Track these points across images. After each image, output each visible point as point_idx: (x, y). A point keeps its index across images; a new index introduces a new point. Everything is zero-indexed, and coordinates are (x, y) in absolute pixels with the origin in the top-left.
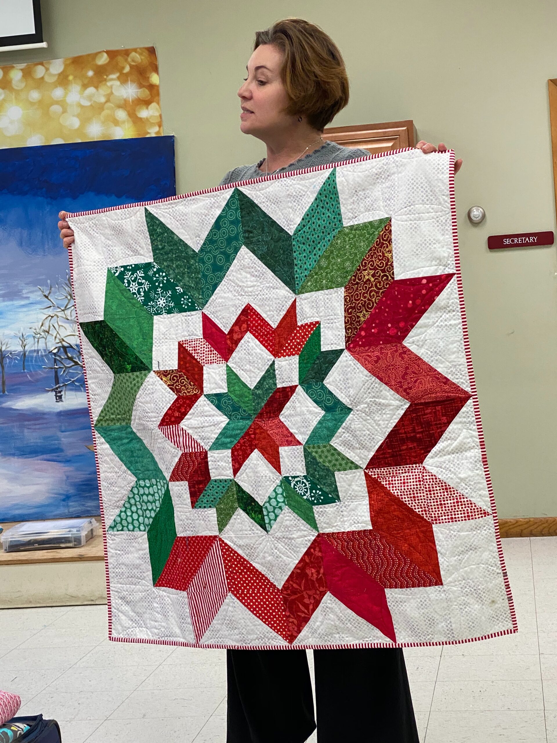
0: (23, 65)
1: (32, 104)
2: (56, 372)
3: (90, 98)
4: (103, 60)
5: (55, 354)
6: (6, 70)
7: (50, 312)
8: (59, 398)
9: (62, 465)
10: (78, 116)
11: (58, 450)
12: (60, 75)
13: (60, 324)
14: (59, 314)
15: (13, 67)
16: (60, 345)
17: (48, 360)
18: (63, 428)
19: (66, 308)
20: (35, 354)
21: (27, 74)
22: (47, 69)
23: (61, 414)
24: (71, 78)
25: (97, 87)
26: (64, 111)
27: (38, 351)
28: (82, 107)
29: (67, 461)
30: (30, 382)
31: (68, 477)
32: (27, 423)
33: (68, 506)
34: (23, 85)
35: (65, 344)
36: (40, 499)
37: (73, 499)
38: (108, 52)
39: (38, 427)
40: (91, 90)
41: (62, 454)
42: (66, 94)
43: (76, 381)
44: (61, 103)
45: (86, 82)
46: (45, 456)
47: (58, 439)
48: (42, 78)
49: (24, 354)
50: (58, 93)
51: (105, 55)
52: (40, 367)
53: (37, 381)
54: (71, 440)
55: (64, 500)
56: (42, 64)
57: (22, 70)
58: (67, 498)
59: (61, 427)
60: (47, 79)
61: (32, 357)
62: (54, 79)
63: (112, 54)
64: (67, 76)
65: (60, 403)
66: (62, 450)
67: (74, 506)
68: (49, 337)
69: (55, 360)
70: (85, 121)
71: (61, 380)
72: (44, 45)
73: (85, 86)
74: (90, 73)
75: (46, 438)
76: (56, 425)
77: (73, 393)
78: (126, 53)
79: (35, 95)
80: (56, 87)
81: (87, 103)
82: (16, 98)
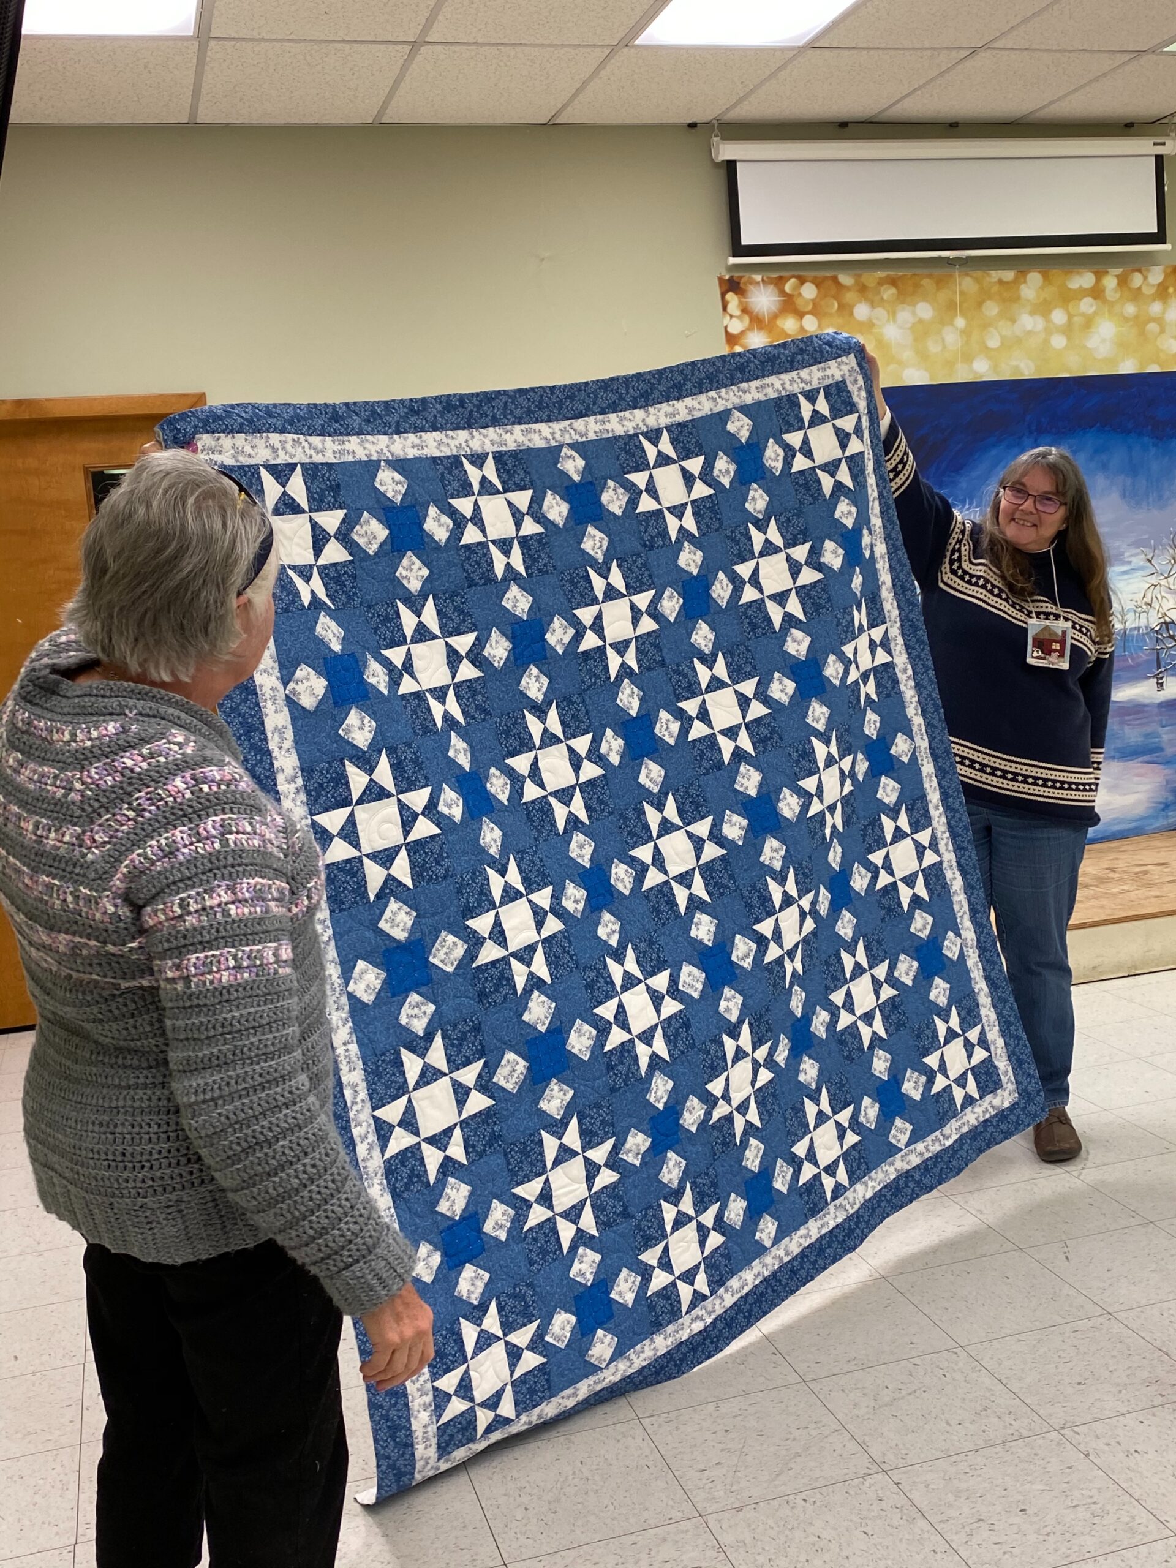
0: (1119, 271)
1: (1126, 320)
2: (1158, 654)
5: (1157, 632)
6: (1099, 275)
7: (1154, 580)
8: (1160, 686)
9: (1161, 767)
11: (1158, 749)
12: (1159, 285)
13: (1164, 594)
14: (1163, 582)
15: (1107, 272)
16: (1162, 620)
17: (1150, 638)
18: (1164, 723)
19: (1169, 576)
20: (1136, 632)
21: (1123, 281)
22: (1145, 278)
23: (1161, 705)
24: (1171, 290)
26: (1162, 331)
27: (1138, 628)
29: (1167, 762)
30: (1131, 666)
31: (1168, 782)
32: (1127, 718)
34: (1118, 295)
35: (1168, 620)
36: (1140, 810)
39: (1137, 722)
41: (1162, 754)
42: (1165, 311)
44: (1159, 320)
46: (1146, 758)
47: (1159, 736)
48: (1140, 288)
49: (1125, 633)
50: (1156, 308)
52: (1141, 648)
53: (1139, 665)
54: (1171, 736)
55: (1163, 810)
56: (1139, 271)
57: (1117, 276)
59: (1161, 721)
60: (1146, 291)
61: (1133, 636)
62: (1152, 291)
64: (1168, 288)
65: (1161, 692)
68: (1151, 611)
69: (1157, 639)
71: (1163, 663)
72: (1167, 247)
75: (1147, 736)
76: (1156, 719)
77: (1174, 680)
80: (1154, 300)
82: (1109, 311)
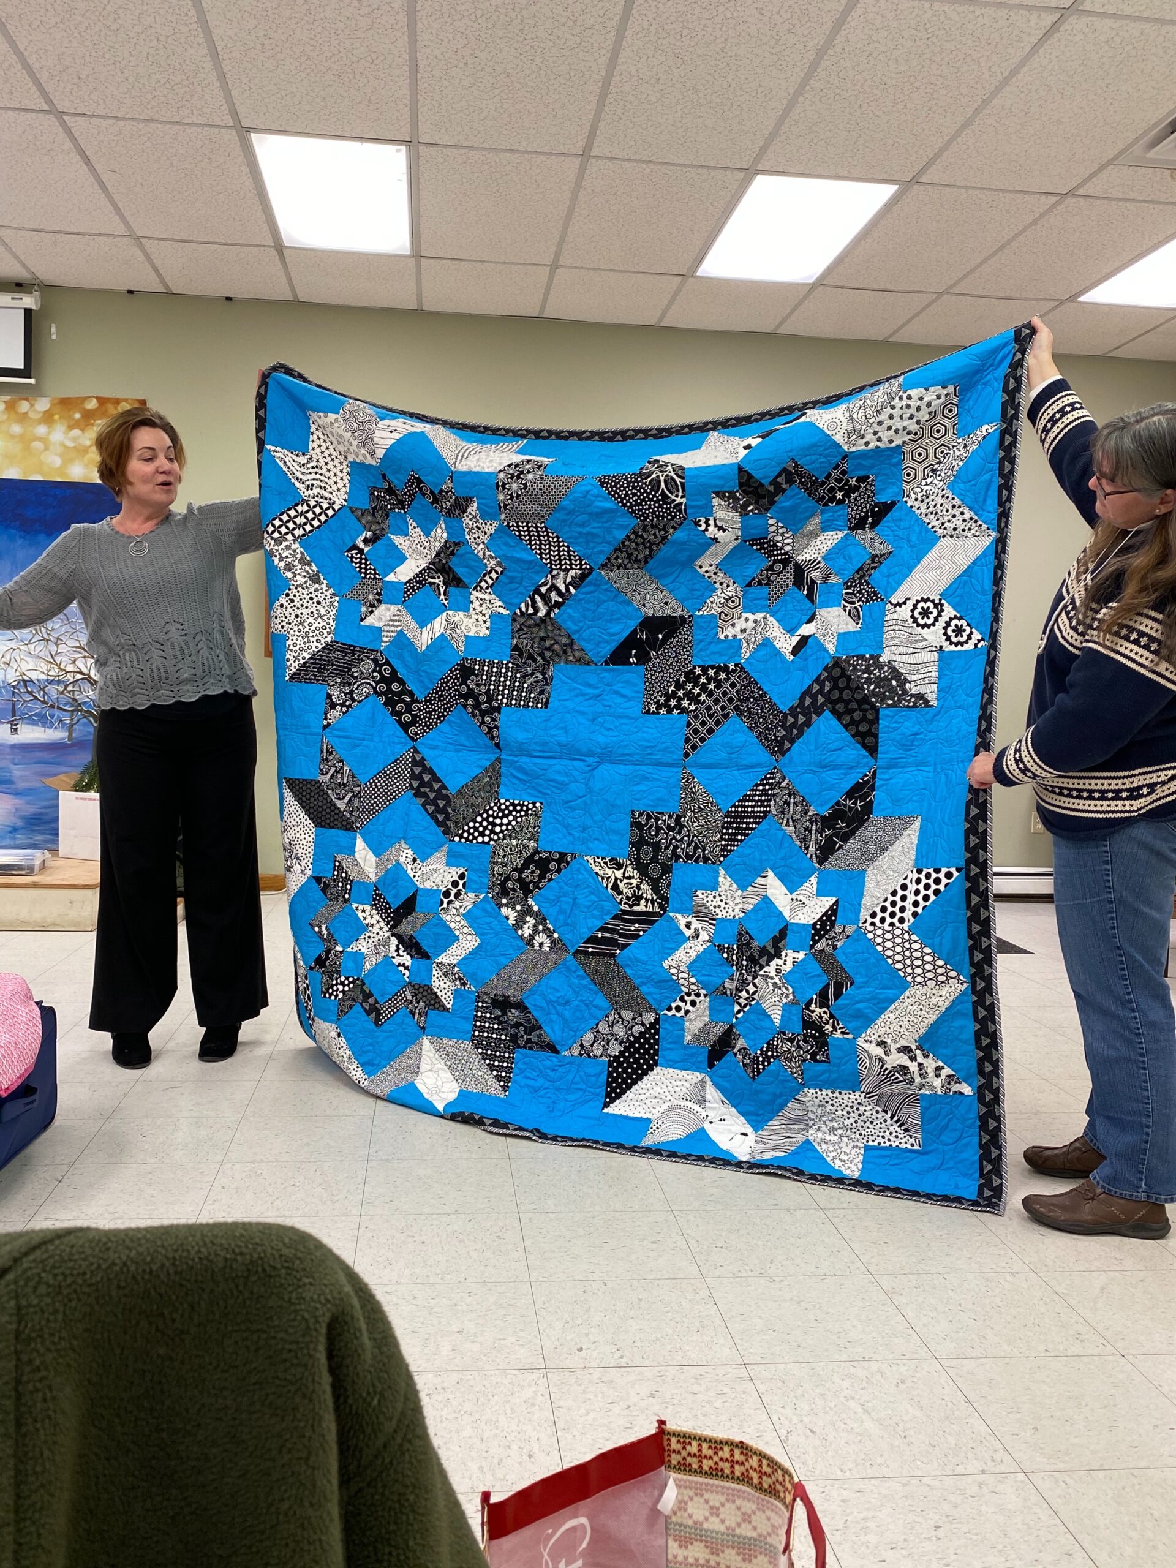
0: (7, 398)
1: (13, 437)
2: (14, 705)
3: (74, 439)
4: (92, 404)
5: (14, 687)
8: (15, 731)
9: (11, 797)
10: (61, 455)
12: (45, 412)
13: (23, 657)
14: (22, 648)
16: (20, 678)
17: (7, 691)
18: (16, 761)
19: (30, 643)
21: (10, 406)
22: (32, 406)
24: (56, 417)
25: (83, 430)
26: (46, 449)
28: (65, 447)
29: (17, 794)
31: (17, 810)
33: (15, 838)
35: (26, 678)
37: (20, 832)
38: (97, 398)
40: (76, 432)
41: (13, 786)
42: (49, 433)
43: (35, 715)
44: (44, 440)
45: (72, 423)
47: (10, 771)
48: (26, 413)
50: (42, 430)
51: (95, 401)
56: (27, 399)
58: (14, 830)
60: (31, 415)
62: (38, 416)
63: (102, 401)
64: (53, 415)
66: (12, 782)
67: (20, 838)
68: (9, 669)
69: (14, 693)
70: (67, 461)
71: (18, 713)
72: (32, 381)
73: (71, 428)
74: (77, 416)
77: (30, 727)
78: (117, 402)
79: (16, 429)
80: (40, 424)
81: (71, 444)
